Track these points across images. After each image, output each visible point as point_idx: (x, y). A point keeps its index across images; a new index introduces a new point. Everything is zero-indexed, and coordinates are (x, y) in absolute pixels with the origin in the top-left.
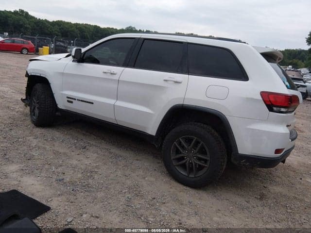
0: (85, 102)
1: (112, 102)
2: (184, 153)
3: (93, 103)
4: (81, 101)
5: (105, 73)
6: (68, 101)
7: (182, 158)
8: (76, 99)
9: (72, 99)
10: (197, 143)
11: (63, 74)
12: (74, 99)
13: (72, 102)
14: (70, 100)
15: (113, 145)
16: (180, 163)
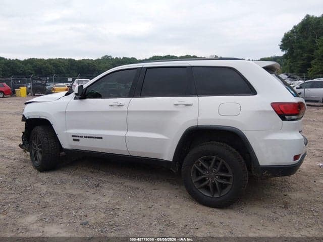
0: (93, 138)
1: (122, 133)
2: (206, 174)
3: (102, 138)
4: (89, 137)
5: (112, 105)
6: (74, 140)
7: (204, 180)
8: (82, 137)
9: (78, 137)
10: (217, 161)
11: (65, 113)
12: (81, 137)
13: (78, 140)
14: (76, 138)
15: (126, 178)
16: (203, 184)
